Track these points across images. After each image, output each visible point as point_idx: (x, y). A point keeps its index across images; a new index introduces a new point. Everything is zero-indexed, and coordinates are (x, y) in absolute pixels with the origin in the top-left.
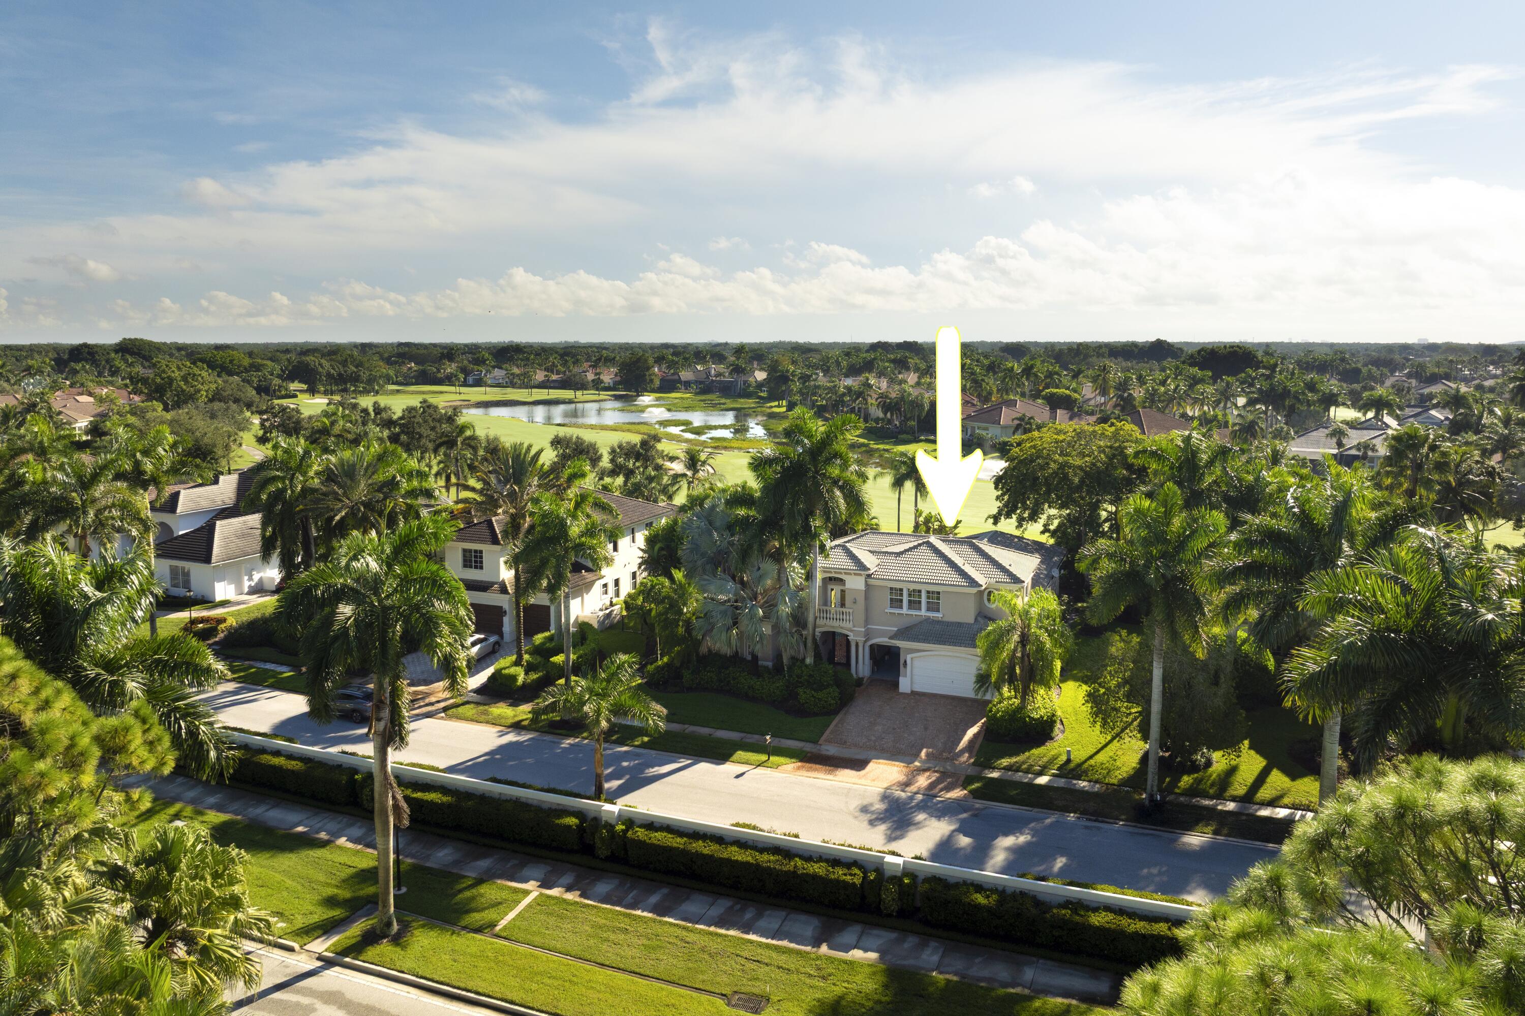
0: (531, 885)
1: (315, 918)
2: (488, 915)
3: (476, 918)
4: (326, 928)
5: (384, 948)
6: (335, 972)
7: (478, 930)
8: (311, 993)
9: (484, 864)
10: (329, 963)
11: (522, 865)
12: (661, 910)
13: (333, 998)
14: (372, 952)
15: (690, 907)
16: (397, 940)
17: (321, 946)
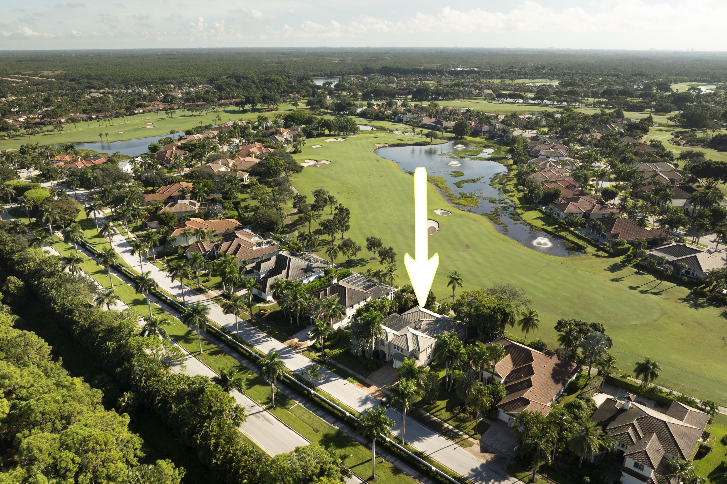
0: (297, 402)
1: (265, 401)
2: (289, 406)
3: (287, 406)
4: (266, 403)
5: (272, 410)
6: (265, 412)
7: (286, 409)
8: (260, 414)
9: (292, 396)
10: (265, 410)
11: (298, 398)
12: (313, 412)
13: (263, 416)
14: (270, 410)
15: (318, 412)
16: (274, 409)
17: (264, 407)
